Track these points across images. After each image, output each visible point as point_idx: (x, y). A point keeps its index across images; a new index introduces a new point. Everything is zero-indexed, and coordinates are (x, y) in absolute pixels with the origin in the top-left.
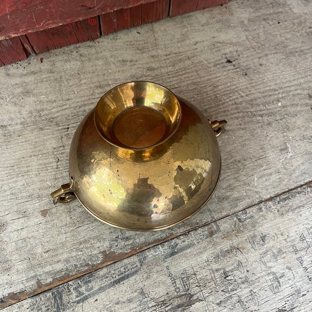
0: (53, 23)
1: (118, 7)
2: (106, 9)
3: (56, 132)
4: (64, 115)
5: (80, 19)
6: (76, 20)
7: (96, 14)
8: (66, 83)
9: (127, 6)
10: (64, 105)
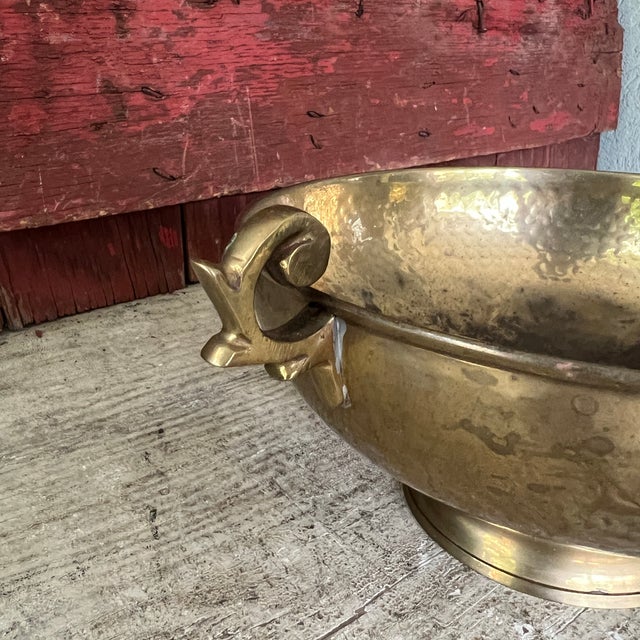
0: (85, 206)
1: (230, 185)
2: (207, 187)
3: (121, 448)
4: (136, 408)
5: (148, 206)
6: (140, 207)
7: (183, 196)
8: (124, 355)
9: (248, 185)
10: (129, 391)
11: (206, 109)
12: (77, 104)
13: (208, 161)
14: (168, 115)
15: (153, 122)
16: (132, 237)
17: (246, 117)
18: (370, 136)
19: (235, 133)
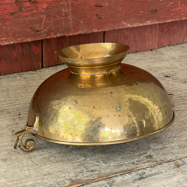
0: (6, 40)
1: (60, 33)
2: (51, 34)
3: (8, 117)
4: (14, 108)
5: (28, 40)
6: (25, 41)
7: (42, 37)
8: (14, 92)
9: (68, 33)
10: (13, 103)
11: (53, 6)
12: (6, 7)
13: (52, 24)
14: (38, 9)
15: (32, 12)
16: (22, 50)
17: (68, 8)
18: (125, 13)
19: (63, 14)
